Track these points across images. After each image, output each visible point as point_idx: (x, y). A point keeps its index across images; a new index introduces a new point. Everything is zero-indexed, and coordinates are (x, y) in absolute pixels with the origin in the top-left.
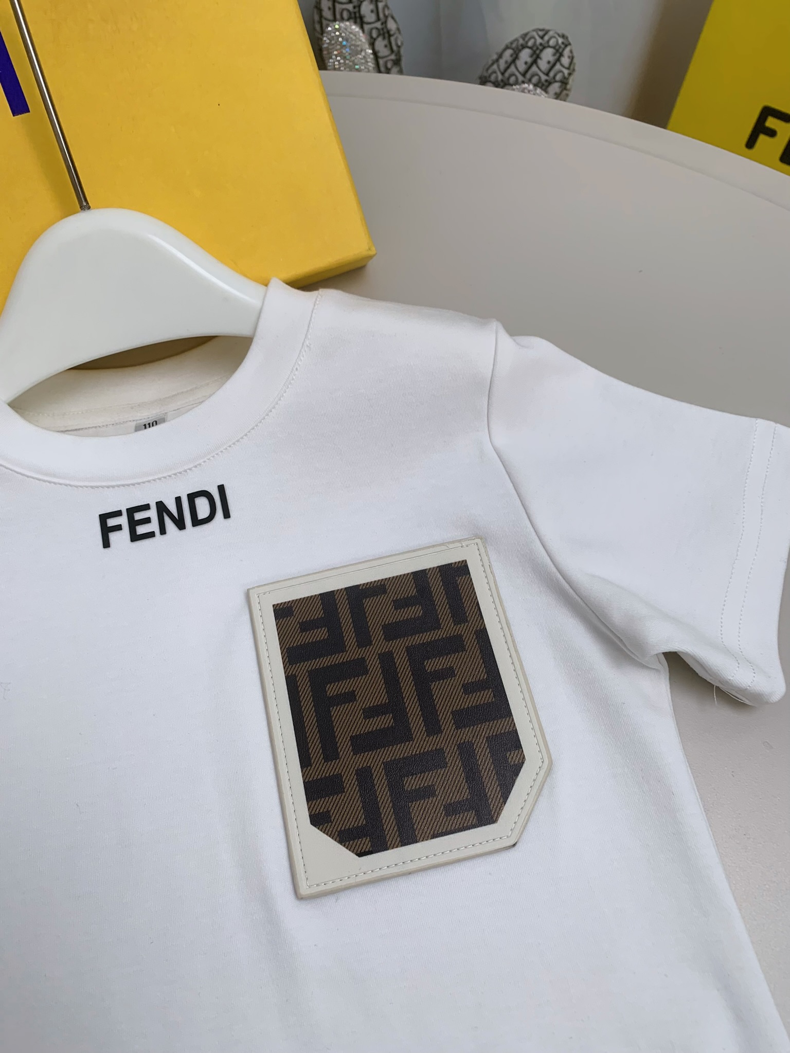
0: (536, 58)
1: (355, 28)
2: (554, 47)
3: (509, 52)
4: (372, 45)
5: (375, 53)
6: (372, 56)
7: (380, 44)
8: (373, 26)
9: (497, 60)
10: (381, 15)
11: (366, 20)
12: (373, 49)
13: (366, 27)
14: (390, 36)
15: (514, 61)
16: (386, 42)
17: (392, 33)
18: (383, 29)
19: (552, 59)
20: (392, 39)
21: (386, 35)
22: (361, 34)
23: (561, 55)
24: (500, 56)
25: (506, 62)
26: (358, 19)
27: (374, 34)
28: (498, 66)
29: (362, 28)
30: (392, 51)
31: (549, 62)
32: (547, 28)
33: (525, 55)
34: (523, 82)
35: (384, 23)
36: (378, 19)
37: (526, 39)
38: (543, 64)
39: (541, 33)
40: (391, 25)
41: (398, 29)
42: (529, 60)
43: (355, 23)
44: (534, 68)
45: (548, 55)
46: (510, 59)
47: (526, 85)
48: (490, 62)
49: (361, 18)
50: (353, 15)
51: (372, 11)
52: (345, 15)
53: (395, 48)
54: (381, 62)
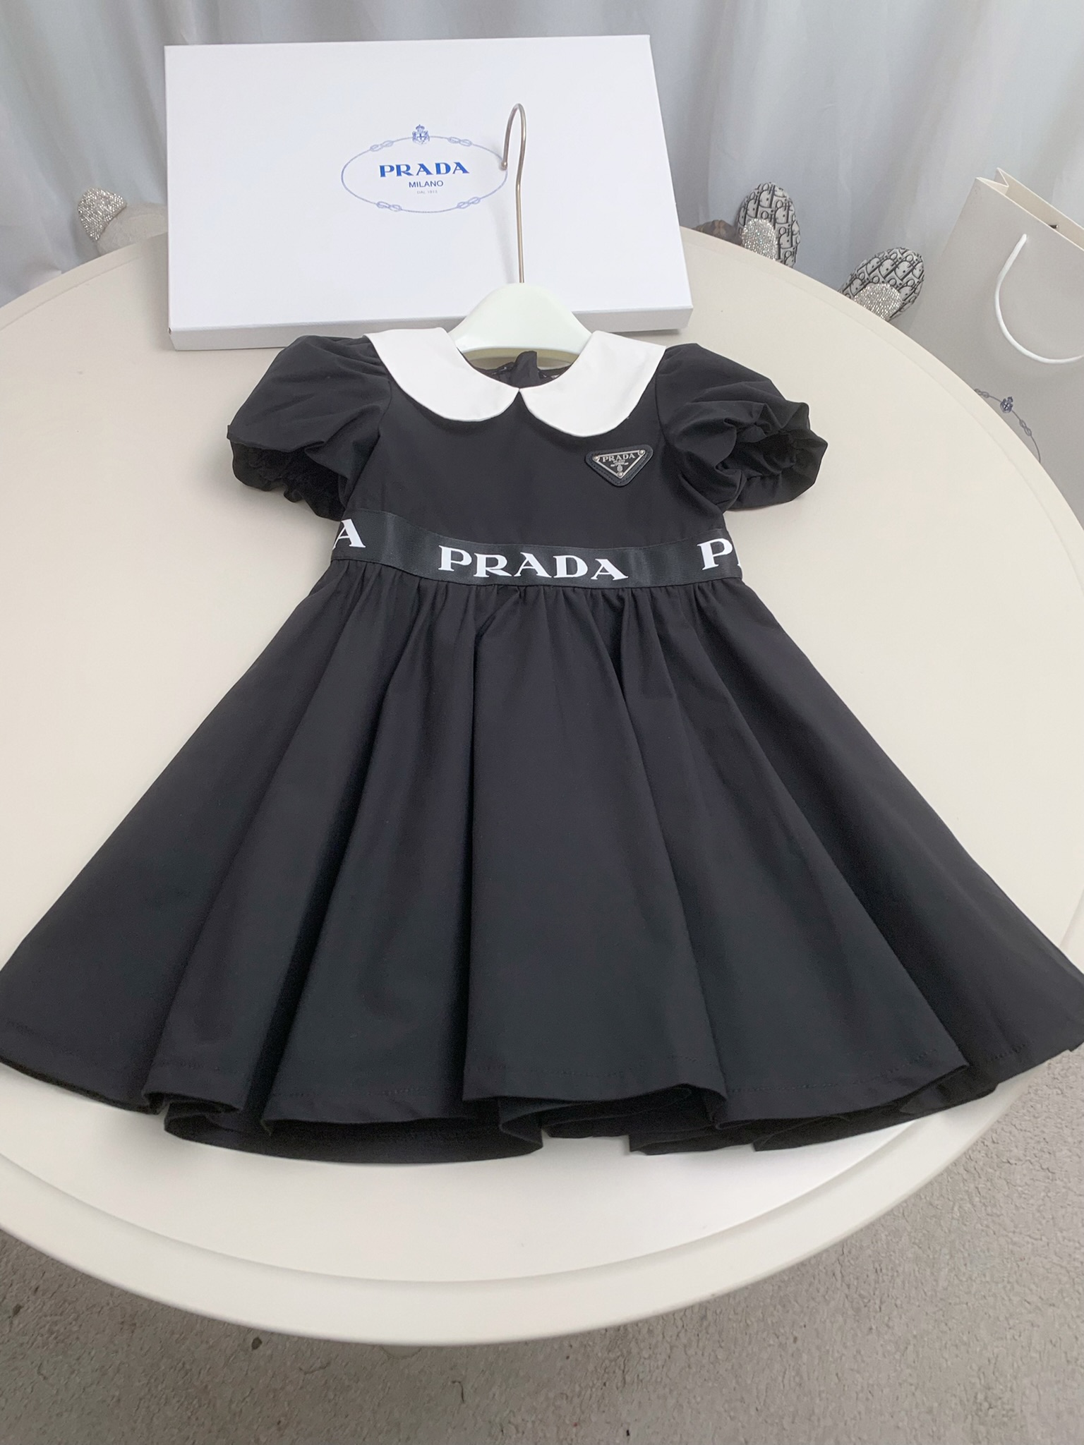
0: (895, 267)
1: (769, 225)
2: (910, 262)
3: (876, 260)
4: (779, 239)
5: (779, 244)
6: (776, 246)
7: (784, 239)
8: (782, 225)
9: (867, 264)
10: (790, 220)
11: (777, 221)
12: (779, 241)
13: (777, 226)
14: (792, 235)
15: (879, 267)
16: (789, 238)
17: (794, 233)
18: (788, 229)
19: (907, 270)
20: (794, 237)
21: (790, 234)
22: (772, 230)
23: (914, 268)
24: (869, 262)
25: (873, 267)
26: (773, 220)
27: (782, 233)
28: (866, 268)
29: (774, 226)
30: (792, 246)
31: (904, 272)
32: (907, 248)
33: (888, 264)
34: (883, 282)
35: (791, 226)
36: (787, 222)
37: (890, 254)
38: (900, 272)
39: (902, 251)
40: (795, 228)
41: (799, 231)
42: (890, 268)
43: (770, 221)
44: (893, 273)
45: (904, 266)
46: (876, 265)
47: (883, 285)
48: (861, 266)
49: (775, 220)
50: (770, 216)
51: (784, 216)
52: (764, 215)
53: (794, 244)
54: (782, 251)
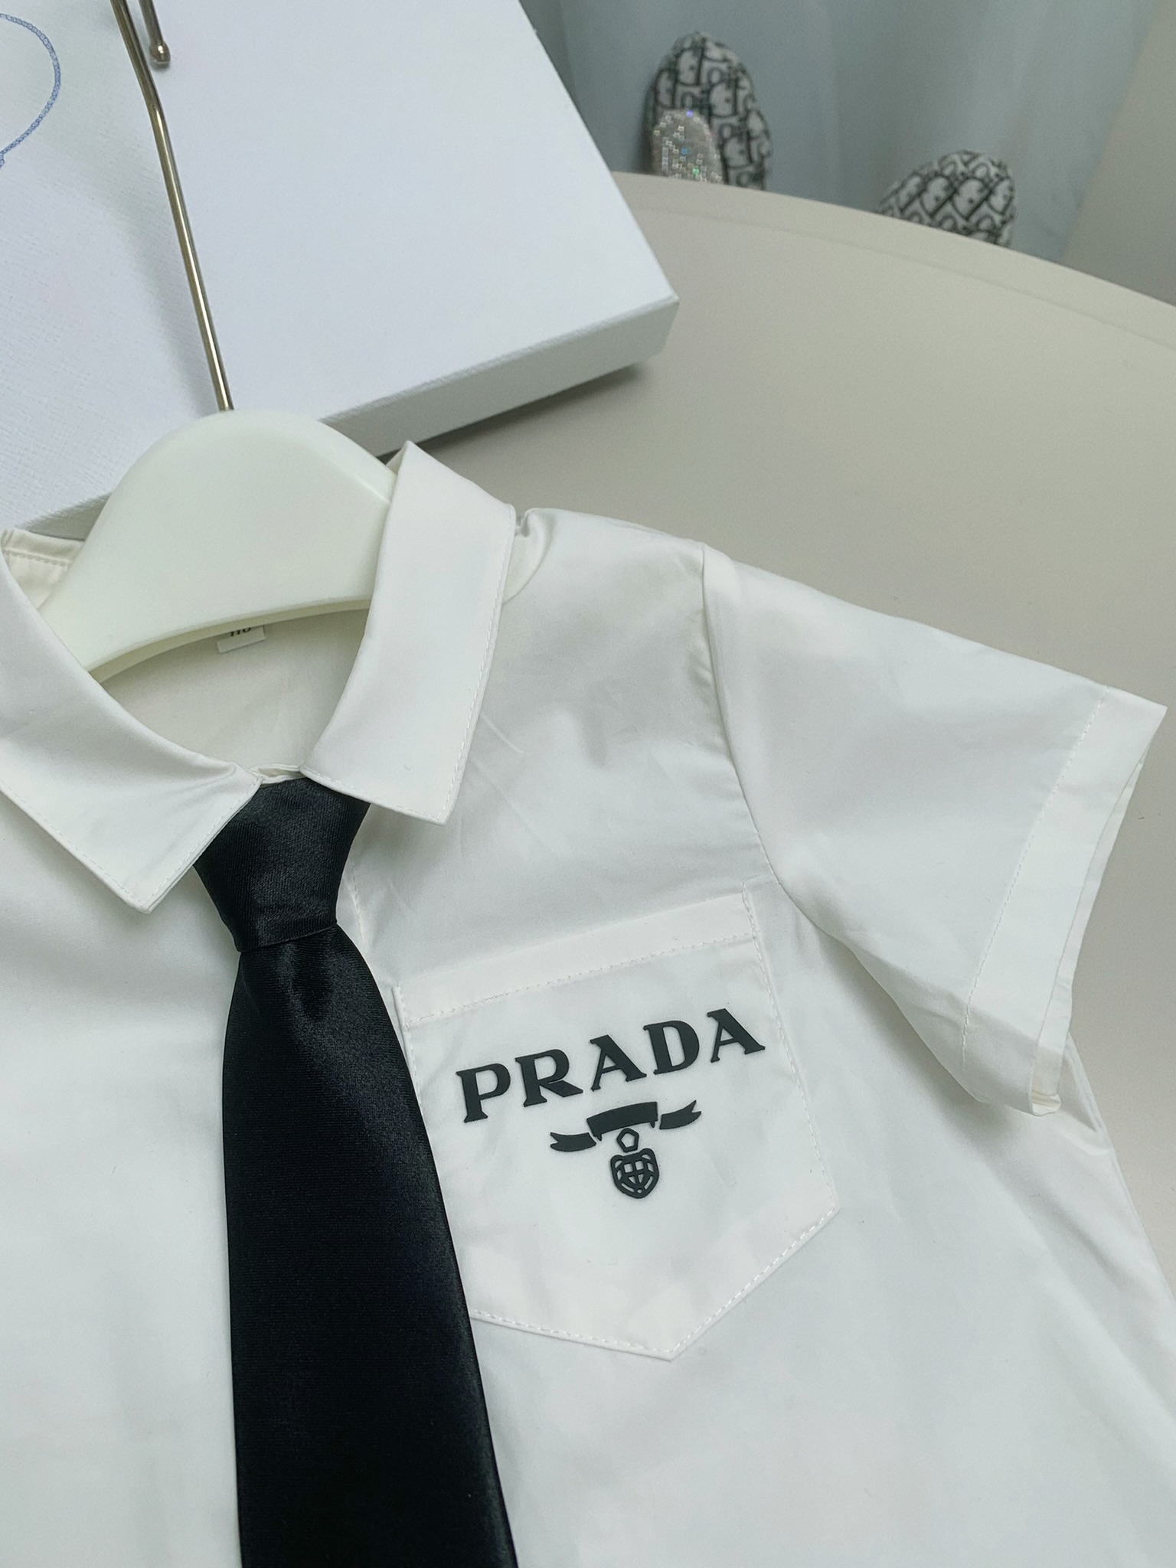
0: (952, 192)
1: (699, 121)
2: (982, 180)
3: (913, 183)
4: (721, 146)
5: (723, 159)
6: (718, 163)
7: (733, 148)
8: (724, 121)
9: (897, 191)
10: (741, 109)
11: (717, 111)
12: (722, 154)
13: (716, 122)
14: (750, 139)
15: (919, 194)
16: (743, 147)
17: (754, 134)
18: (739, 128)
19: (976, 197)
20: (752, 142)
21: (745, 137)
22: (706, 131)
23: (991, 192)
24: (903, 186)
25: (909, 194)
26: (705, 108)
27: (727, 133)
29: (709, 122)
30: (750, 160)
31: (971, 201)
32: (977, 151)
33: (937, 188)
35: (744, 119)
36: (735, 112)
37: (943, 164)
38: (962, 203)
39: (966, 158)
40: (754, 123)
41: (764, 131)
42: (942, 195)
43: (701, 113)
44: (948, 208)
45: (971, 190)
46: (916, 190)
47: (934, 229)
48: (888, 193)
49: (710, 108)
50: (699, 103)
51: (727, 101)
52: (688, 101)
53: (755, 157)
54: (732, 173)
